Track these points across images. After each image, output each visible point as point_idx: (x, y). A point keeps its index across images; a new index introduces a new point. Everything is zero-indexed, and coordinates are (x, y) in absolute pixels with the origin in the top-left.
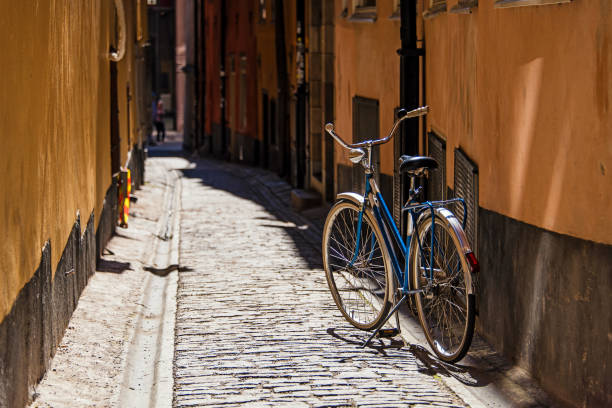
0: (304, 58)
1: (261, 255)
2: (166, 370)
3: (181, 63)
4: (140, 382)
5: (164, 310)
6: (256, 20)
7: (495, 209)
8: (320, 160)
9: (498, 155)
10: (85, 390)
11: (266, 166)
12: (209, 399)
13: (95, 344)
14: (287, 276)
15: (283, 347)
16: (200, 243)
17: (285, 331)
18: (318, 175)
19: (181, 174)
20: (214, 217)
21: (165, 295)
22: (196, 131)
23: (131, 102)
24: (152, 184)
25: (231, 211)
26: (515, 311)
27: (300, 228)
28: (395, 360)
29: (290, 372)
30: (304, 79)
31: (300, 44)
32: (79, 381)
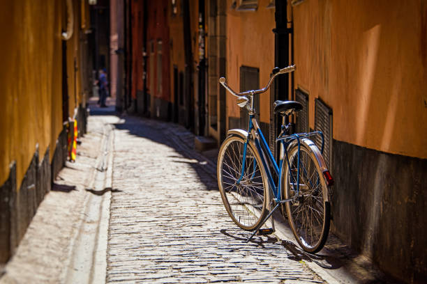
0: (204, 40)
1: (173, 182)
2: (101, 257)
3: (114, 47)
4: (82, 265)
5: (100, 218)
6: (169, 14)
7: (345, 140)
8: (216, 115)
9: (347, 101)
10: (42, 270)
11: (176, 121)
12: (133, 276)
13: (50, 239)
14: (191, 195)
15: (188, 242)
16: (128, 173)
17: (189, 231)
18: (215, 126)
19: (114, 127)
20: (138, 156)
21: (101, 208)
22: (125, 97)
23: (77, 73)
24: (93, 133)
25: (150, 151)
26: (360, 214)
27: (201, 163)
28: (271, 251)
29: (193, 258)
30: (204, 56)
31: (201, 30)
32: (37, 264)
